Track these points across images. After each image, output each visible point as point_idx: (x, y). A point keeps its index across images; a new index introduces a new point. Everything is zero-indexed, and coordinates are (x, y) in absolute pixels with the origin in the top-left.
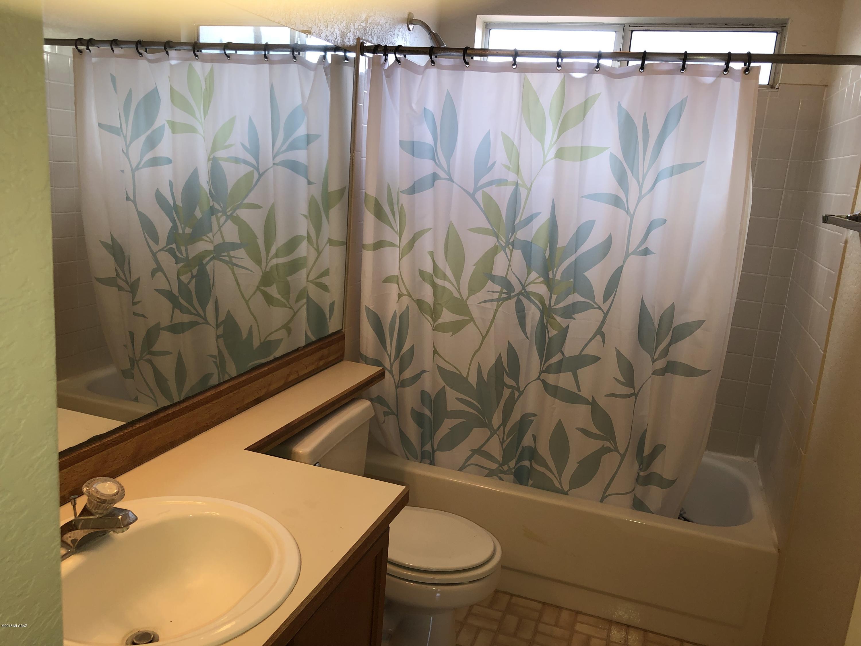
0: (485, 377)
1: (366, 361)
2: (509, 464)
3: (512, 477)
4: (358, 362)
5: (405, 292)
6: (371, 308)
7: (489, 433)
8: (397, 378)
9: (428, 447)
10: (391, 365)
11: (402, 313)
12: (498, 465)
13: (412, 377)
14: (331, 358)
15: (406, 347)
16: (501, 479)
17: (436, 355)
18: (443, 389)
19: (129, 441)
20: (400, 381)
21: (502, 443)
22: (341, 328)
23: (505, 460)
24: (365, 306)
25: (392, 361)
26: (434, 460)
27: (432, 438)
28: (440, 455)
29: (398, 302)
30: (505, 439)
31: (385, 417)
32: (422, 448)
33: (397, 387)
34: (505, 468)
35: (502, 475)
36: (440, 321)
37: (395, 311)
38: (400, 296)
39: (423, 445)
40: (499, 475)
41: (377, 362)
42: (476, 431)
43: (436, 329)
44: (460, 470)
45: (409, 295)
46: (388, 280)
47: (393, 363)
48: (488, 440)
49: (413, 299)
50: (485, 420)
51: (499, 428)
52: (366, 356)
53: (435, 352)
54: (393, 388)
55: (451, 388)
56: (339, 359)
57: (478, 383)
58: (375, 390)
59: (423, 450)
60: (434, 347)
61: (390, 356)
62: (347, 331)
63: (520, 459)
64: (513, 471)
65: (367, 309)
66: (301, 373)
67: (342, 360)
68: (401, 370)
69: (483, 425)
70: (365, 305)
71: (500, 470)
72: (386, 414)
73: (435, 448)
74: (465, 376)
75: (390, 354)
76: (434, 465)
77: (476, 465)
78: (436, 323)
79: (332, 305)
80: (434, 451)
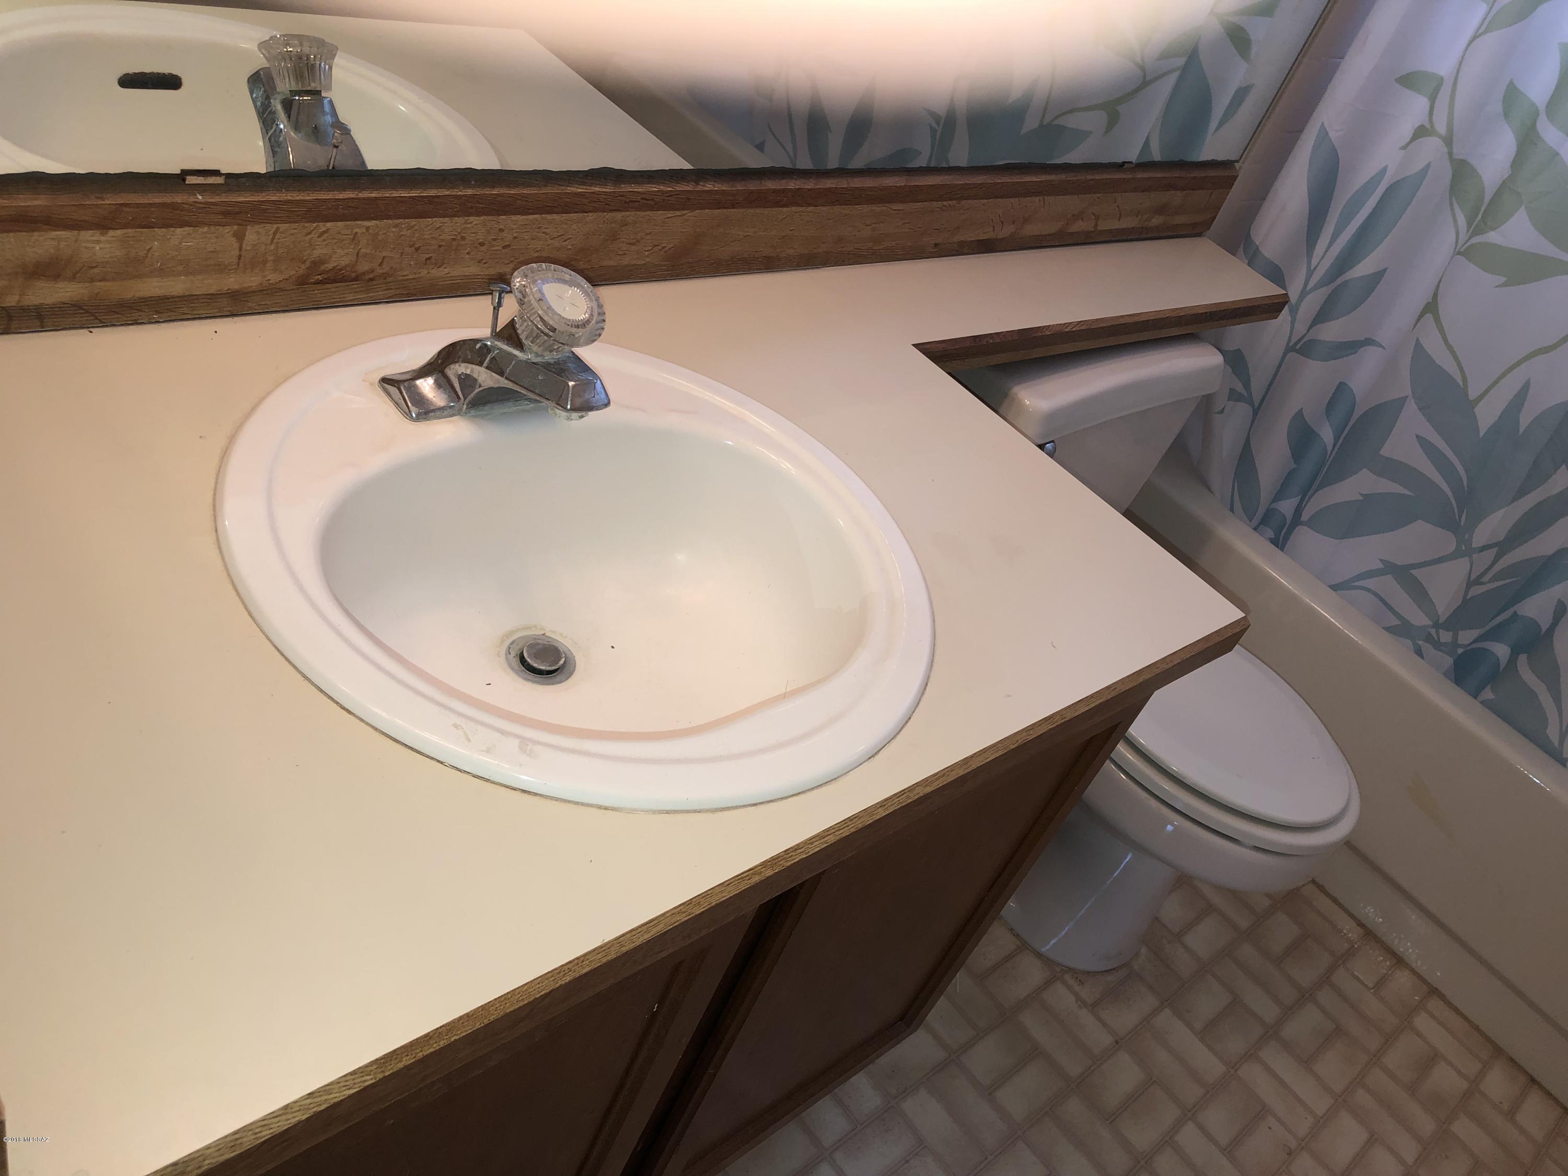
0: (1525, 420)
1: (1253, 258)
2: (1460, 633)
3: (1449, 661)
4: (1233, 253)
5: (1441, 128)
6: (1332, 135)
7: (1452, 547)
8: (1300, 328)
9: (1287, 507)
10: (1304, 293)
11: (1404, 179)
12: (1428, 622)
13: (1341, 342)
14: (1180, 220)
15: (1363, 269)
16: (1419, 653)
17: (1429, 316)
18: (1401, 402)
19: (678, 213)
20: (1305, 339)
21: (1470, 584)
22: (1239, 158)
23: (1455, 621)
24: (1321, 123)
25: (1311, 285)
26: (1286, 539)
27: (1306, 493)
28: (1305, 538)
29: (1404, 148)
30: (1486, 578)
31: (1230, 402)
32: (1273, 501)
33: (1290, 349)
34: (1446, 637)
35: (1426, 647)
36: (1493, 237)
37: (1386, 167)
38: (1421, 132)
39: (1279, 495)
40: (1420, 643)
41: (1275, 274)
42: (1420, 528)
43: (1466, 252)
44: (1334, 588)
45: (1448, 141)
46: (1409, 81)
47: (1310, 292)
48: (1439, 561)
49: (1450, 154)
50: (1460, 517)
51: (1484, 548)
52: (1257, 248)
53: (1431, 307)
54: (1277, 349)
55: (1420, 409)
56: (1195, 230)
57: (1496, 428)
58: (1237, 334)
59: (1271, 507)
60: (1435, 295)
61: (1310, 273)
62: (1245, 170)
63: (1493, 635)
64: (1460, 651)
65: (1323, 133)
66: (1104, 226)
67: (1199, 235)
68: (1322, 316)
69: (1449, 523)
70: (1323, 123)
71: (1429, 633)
72: (1234, 396)
73: (1305, 517)
74: (1473, 395)
75: (1315, 268)
76: (1282, 549)
77: (1376, 594)
78: (1476, 240)
79: (1242, 94)
80: (1297, 520)
